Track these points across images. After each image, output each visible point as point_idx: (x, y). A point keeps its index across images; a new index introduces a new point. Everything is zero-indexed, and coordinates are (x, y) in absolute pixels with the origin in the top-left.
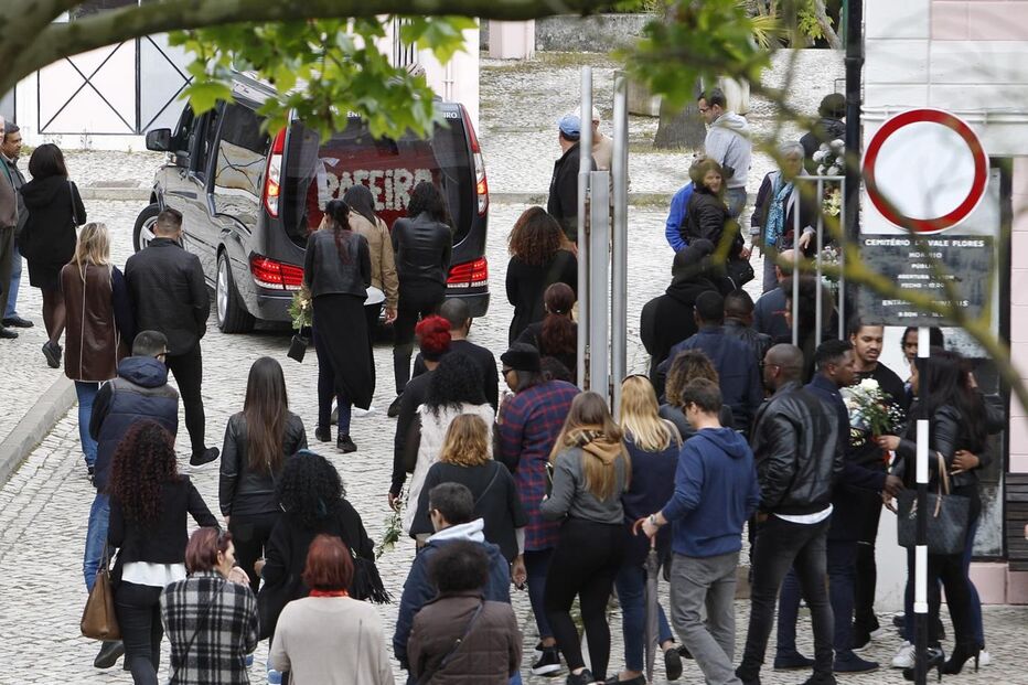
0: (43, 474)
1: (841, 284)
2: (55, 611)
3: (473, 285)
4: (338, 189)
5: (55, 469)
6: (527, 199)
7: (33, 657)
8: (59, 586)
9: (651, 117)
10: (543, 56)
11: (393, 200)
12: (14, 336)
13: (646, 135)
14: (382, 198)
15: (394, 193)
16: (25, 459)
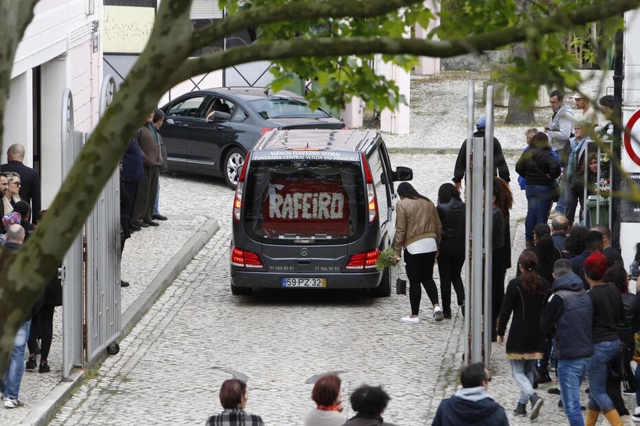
0: (173, 300)
1: (610, 199)
2: (180, 375)
3: (366, 267)
4: (282, 205)
5: (180, 298)
6: (436, 151)
7: (168, 400)
8: (182, 361)
9: (504, 107)
10: (444, 73)
11: (317, 212)
12: (157, 225)
13: (501, 117)
14: (310, 211)
15: (318, 208)
16: (163, 292)
